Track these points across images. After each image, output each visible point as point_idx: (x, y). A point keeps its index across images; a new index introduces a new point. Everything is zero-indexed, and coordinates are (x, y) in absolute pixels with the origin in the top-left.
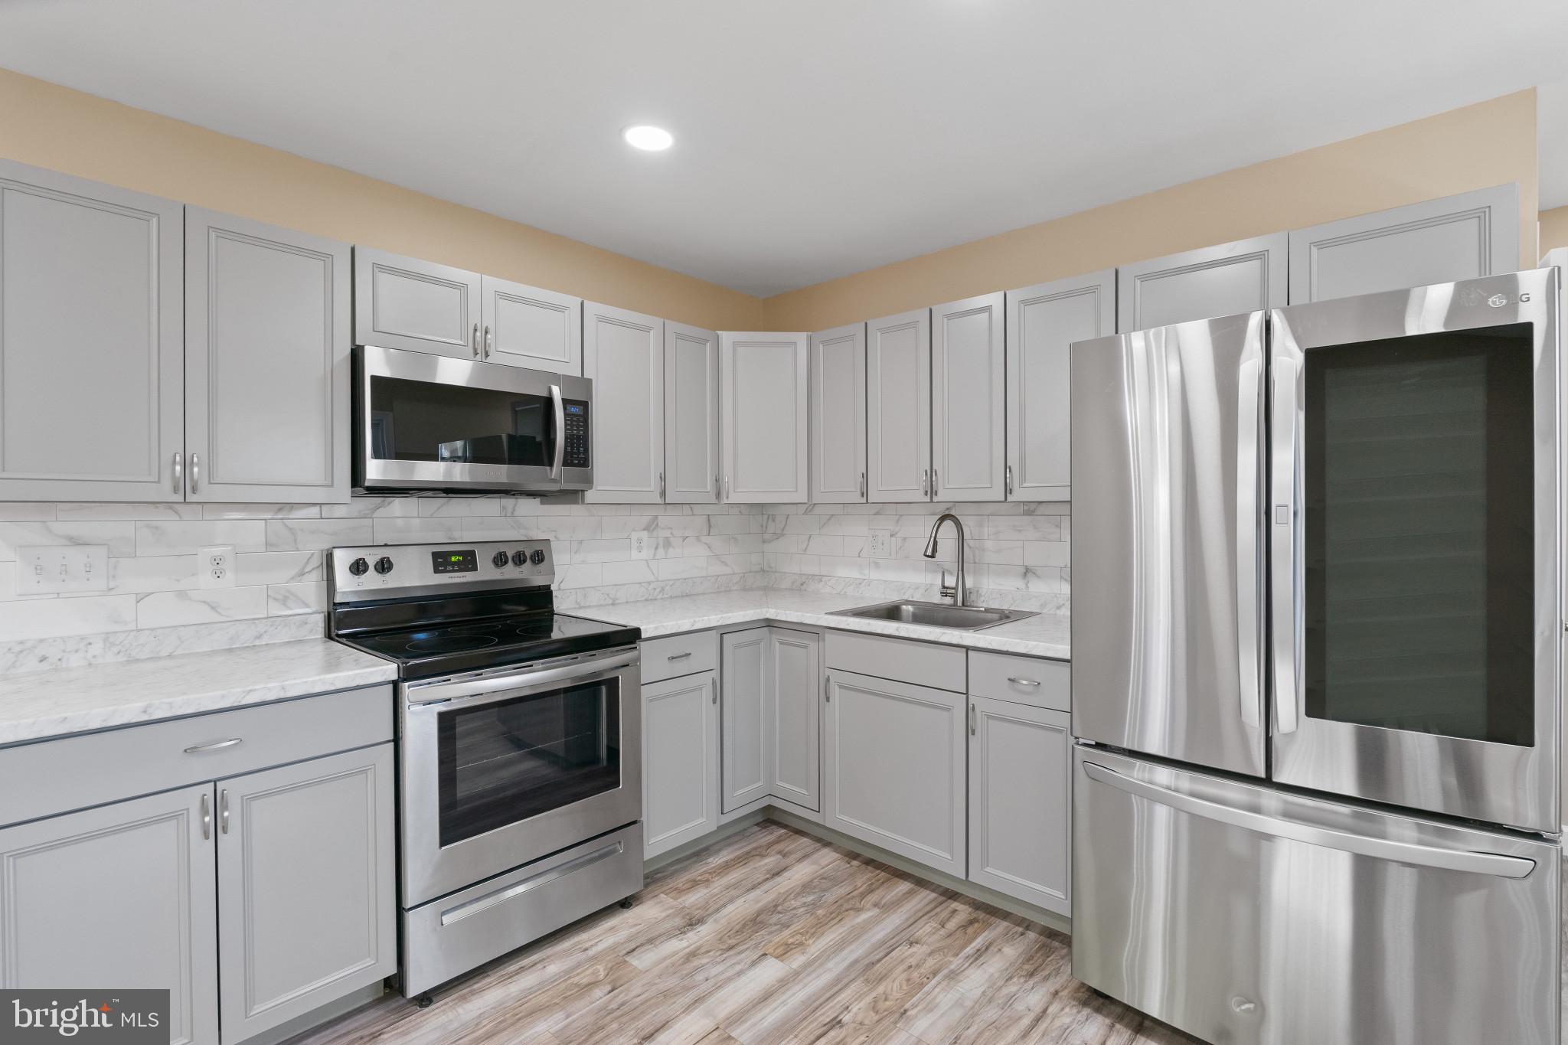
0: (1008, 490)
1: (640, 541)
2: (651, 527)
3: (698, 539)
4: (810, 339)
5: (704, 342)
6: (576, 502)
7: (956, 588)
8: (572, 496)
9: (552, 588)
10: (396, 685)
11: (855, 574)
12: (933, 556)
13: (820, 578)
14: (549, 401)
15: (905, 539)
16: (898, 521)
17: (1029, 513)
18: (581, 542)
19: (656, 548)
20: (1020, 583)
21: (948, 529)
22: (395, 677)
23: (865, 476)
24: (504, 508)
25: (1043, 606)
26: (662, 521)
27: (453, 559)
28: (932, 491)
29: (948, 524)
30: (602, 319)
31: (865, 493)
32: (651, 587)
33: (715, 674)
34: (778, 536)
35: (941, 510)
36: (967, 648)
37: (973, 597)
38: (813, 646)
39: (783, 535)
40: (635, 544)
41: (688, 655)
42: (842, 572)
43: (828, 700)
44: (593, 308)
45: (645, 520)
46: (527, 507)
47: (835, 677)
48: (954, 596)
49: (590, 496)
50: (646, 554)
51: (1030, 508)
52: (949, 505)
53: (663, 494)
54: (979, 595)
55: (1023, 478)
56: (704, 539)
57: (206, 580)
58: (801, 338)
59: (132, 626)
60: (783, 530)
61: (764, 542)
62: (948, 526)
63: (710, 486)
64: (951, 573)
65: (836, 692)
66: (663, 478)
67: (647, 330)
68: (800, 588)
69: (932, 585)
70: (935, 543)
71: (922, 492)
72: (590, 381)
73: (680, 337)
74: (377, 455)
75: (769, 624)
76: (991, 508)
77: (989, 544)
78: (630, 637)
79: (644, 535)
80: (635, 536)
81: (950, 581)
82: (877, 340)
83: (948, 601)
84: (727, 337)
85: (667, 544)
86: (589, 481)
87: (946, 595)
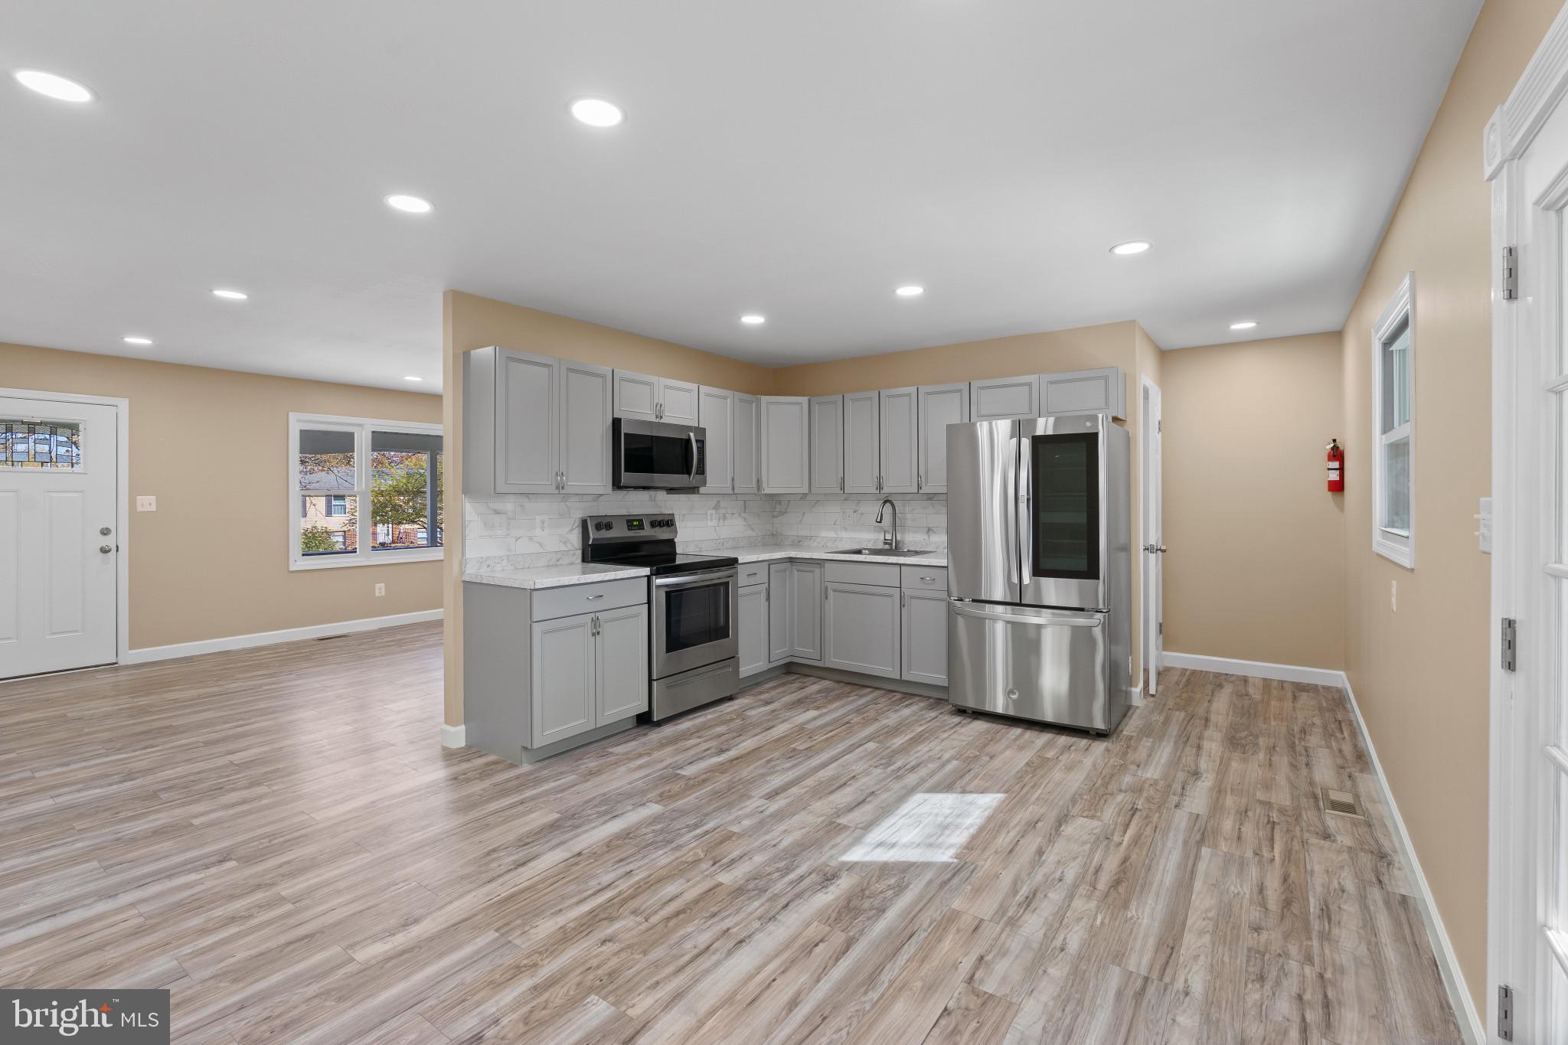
0: (919, 487)
1: (711, 515)
2: (716, 507)
3: (740, 515)
4: (809, 401)
5: (751, 402)
6: (694, 493)
7: (892, 540)
8: (693, 490)
9: (676, 540)
10: (649, 578)
11: (832, 534)
12: (880, 522)
13: (811, 538)
14: (688, 441)
15: (862, 514)
16: (858, 503)
17: (930, 499)
18: (684, 515)
19: (719, 520)
20: (926, 537)
21: (888, 507)
22: (649, 574)
23: (843, 479)
24: (651, 496)
25: (937, 548)
26: (722, 504)
27: (635, 523)
28: (880, 487)
29: (888, 504)
30: (707, 395)
31: (843, 488)
32: (719, 541)
33: (767, 585)
34: (782, 513)
35: (883, 497)
36: (901, 565)
37: (901, 545)
38: (817, 571)
39: (786, 512)
40: (709, 517)
41: (755, 574)
42: (824, 534)
43: (827, 598)
44: (704, 389)
45: (714, 503)
46: (661, 495)
47: (830, 586)
48: (891, 544)
49: (702, 490)
50: (714, 523)
51: (931, 497)
52: (886, 495)
53: (733, 489)
54: (903, 543)
55: (927, 482)
56: (743, 515)
57: (538, 531)
58: (804, 400)
59: (514, 553)
60: (786, 509)
61: (774, 517)
62: (888, 505)
63: (754, 485)
64: (888, 532)
65: (831, 593)
66: (733, 479)
67: (725, 398)
68: (797, 543)
69: (877, 539)
70: (882, 515)
71: (875, 488)
72: (704, 430)
73: (741, 400)
74: (626, 471)
75: (791, 560)
76: (911, 496)
77: (909, 516)
78: (732, 562)
79: (713, 511)
80: (709, 512)
81: (889, 537)
82: (849, 404)
83: (887, 547)
84: (765, 399)
85: (725, 518)
86: (704, 483)
87: (886, 543)
